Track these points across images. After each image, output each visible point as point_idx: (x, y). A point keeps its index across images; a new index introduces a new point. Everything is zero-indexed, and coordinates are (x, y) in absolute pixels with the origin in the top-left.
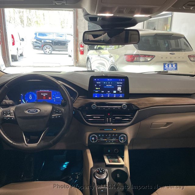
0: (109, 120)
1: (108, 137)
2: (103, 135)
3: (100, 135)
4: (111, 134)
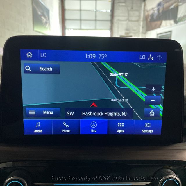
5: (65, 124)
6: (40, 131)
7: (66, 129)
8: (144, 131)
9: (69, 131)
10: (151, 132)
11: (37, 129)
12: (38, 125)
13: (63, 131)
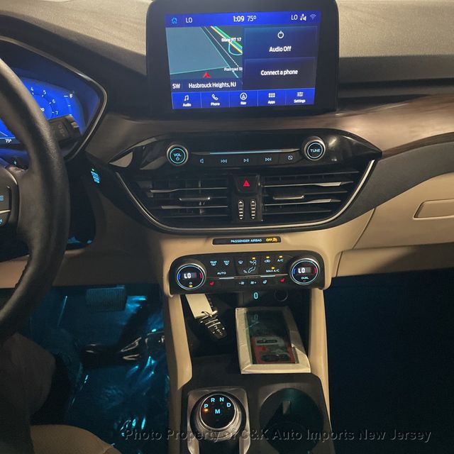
0: (247, 209)
1: (247, 265)
2: (227, 263)
3: (214, 263)
4: (261, 255)
5: (213, 96)
6: (189, 105)
7: (215, 101)
8: (296, 101)
9: (219, 104)
10: (303, 101)
11: (186, 103)
12: (187, 98)
13: (212, 104)
